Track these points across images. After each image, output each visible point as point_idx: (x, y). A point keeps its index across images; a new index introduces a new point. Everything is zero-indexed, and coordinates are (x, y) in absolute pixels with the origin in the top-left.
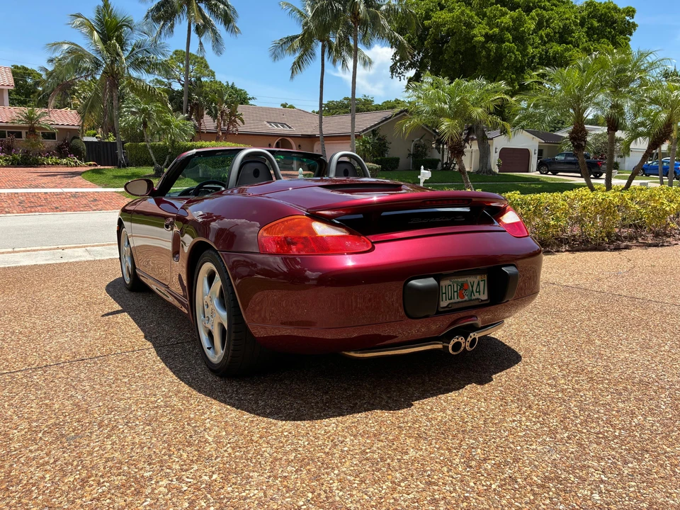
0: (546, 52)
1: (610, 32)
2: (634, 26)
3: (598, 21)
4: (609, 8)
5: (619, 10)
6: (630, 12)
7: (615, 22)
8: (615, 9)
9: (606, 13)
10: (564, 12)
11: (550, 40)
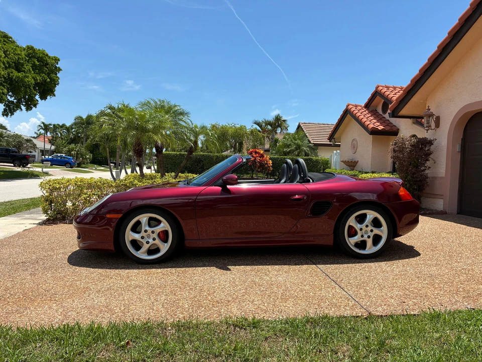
0: (9, 75)
1: (46, 70)
2: (60, 70)
3: (38, 61)
4: (44, 54)
5: (50, 57)
6: (57, 60)
7: (47, 64)
8: (47, 55)
9: (42, 57)
10: (15, 49)
11: (10, 67)
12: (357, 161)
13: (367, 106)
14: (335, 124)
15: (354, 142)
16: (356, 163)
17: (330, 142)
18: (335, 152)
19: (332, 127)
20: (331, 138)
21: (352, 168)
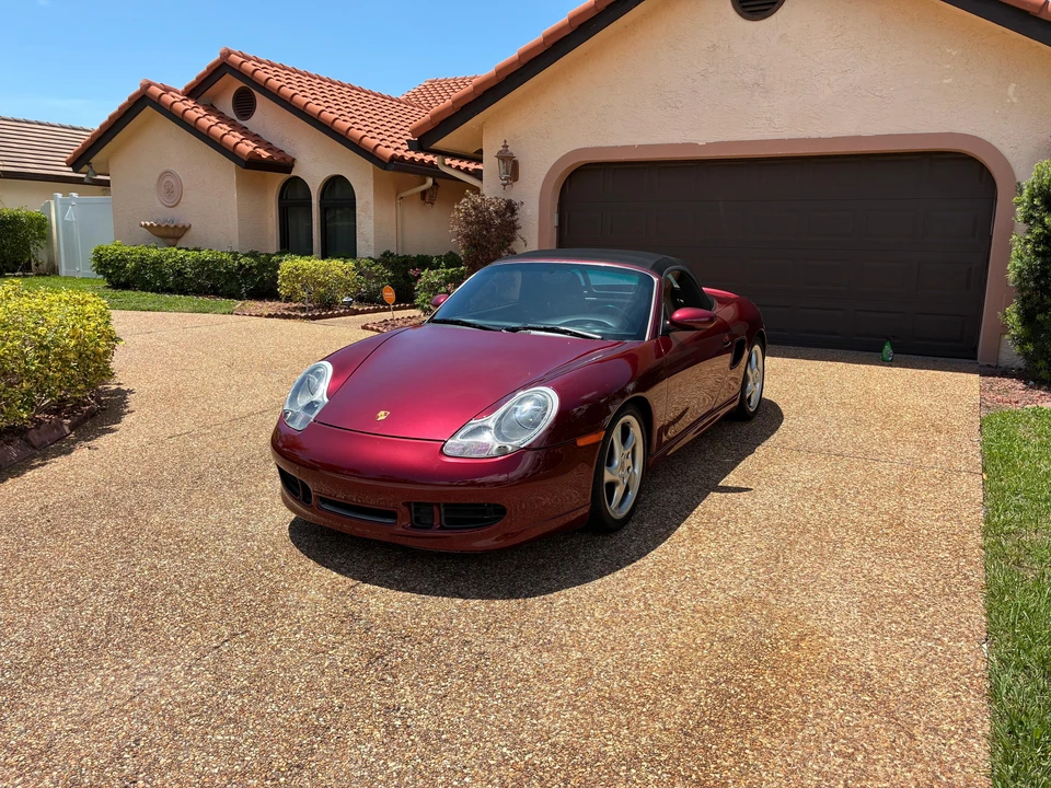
12: (187, 225)
13: (194, 92)
14: (97, 128)
15: (168, 179)
16: (185, 229)
17: (75, 171)
18: (59, 195)
19: (86, 137)
20: (78, 161)
21: (171, 241)
